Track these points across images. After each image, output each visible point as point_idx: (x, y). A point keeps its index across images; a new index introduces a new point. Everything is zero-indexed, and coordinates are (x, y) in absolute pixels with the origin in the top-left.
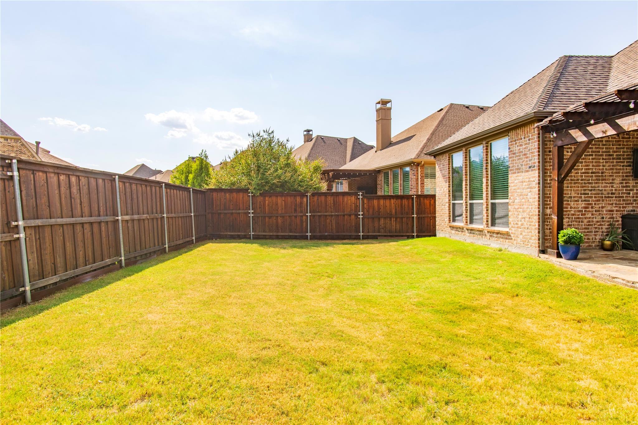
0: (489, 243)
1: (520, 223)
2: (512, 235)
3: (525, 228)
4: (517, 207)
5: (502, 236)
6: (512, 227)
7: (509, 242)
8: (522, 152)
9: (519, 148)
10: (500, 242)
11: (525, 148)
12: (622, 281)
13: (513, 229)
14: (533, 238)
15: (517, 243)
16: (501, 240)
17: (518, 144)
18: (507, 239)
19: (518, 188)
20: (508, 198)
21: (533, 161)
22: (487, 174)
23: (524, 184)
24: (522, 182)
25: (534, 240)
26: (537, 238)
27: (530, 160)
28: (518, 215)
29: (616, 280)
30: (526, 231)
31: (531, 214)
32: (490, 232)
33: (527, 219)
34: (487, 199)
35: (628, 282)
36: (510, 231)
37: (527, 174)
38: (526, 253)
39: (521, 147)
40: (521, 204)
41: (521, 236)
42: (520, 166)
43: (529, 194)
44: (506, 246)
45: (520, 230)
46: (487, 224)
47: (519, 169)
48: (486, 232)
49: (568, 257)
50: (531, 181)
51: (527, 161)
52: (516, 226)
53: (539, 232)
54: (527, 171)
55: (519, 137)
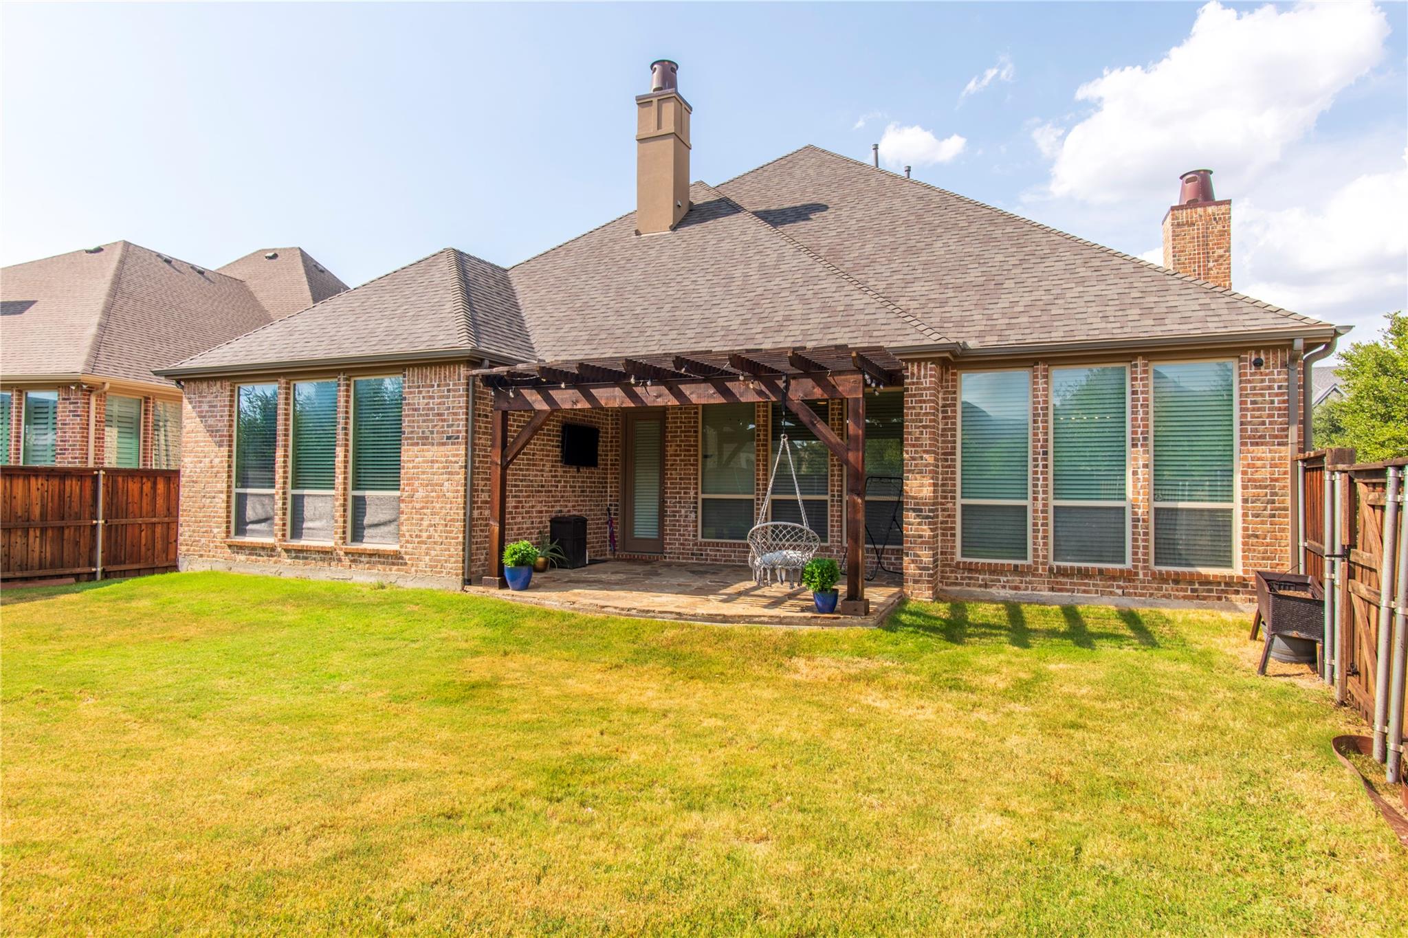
0: (348, 574)
1: (425, 535)
2: (407, 557)
3: (435, 543)
4: (418, 506)
5: (382, 560)
6: (407, 542)
7: (398, 570)
8: (433, 409)
9: (426, 401)
10: (376, 571)
11: (440, 404)
13: (408, 545)
14: (453, 560)
15: (416, 571)
16: (380, 567)
17: (424, 394)
18: (393, 564)
19: (423, 473)
20: (399, 489)
21: (455, 428)
22: (347, 440)
23: (436, 465)
24: (432, 462)
25: (456, 562)
26: (461, 559)
27: (449, 426)
28: (422, 519)
30: (438, 547)
31: (449, 518)
32: (353, 554)
33: (441, 528)
34: (345, 489)
35: (623, 609)
36: (403, 550)
37: (442, 448)
38: (436, 586)
39: (431, 401)
40: (427, 501)
41: (427, 558)
42: (427, 434)
43: (446, 484)
44: (393, 579)
45: (424, 546)
46: (344, 538)
47: (427, 438)
48: (342, 553)
49: (518, 587)
50: (451, 462)
51: (443, 427)
52: (417, 540)
53: (464, 550)
54: (444, 444)
55: (428, 381)
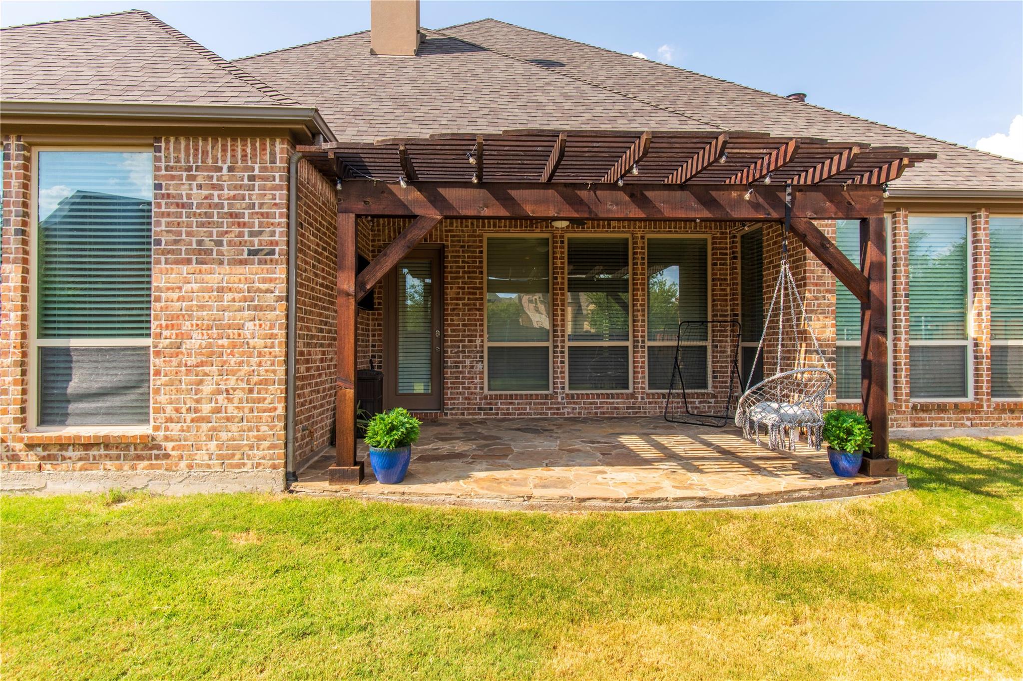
0: (35, 480)
1: (206, 408)
2: (169, 445)
3: (228, 419)
4: (192, 361)
5: (114, 452)
6: (170, 420)
7: (152, 467)
8: (220, 206)
9: (205, 192)
10: (101, 473)
11: (234, 198)
12: (603, 504)
13: (171, 426)
14: (266, 444)
15: (190, 467)
16: (109, 464)
17: (200, 181)
18: (139, 458)
19: (202, 308)
20: (149, 335)
21: (265, 238)
22: (26, 252)
23: (228, 296)
24: (221, 290)
25: (273, 447)
26: (281, 442)
27: (252, 234)
28: (201, 382)
29: (587, 503)
30: (234, 427)
31: (255, 379)
32: (45, 447)
33: (239, 394)
34: (24, 336)
35: (617, 501)
36: (161, 434)
37: (240, 269)
38: (232, 488)
39: (216, 193)
40: (210, 354)
41: (213, 445)
42: (209, 245)
43: (249, 325)
44: (139, 482)
45: (205, 426)
46: (24, 420)
47: (208, 252)
48: (19, 446)
49: (395, 478)
50: (259, 290)
51: (241, 234)
52: (189, 417)
53: (286, 427)
54: (242, 262)
55: (210, 161)
